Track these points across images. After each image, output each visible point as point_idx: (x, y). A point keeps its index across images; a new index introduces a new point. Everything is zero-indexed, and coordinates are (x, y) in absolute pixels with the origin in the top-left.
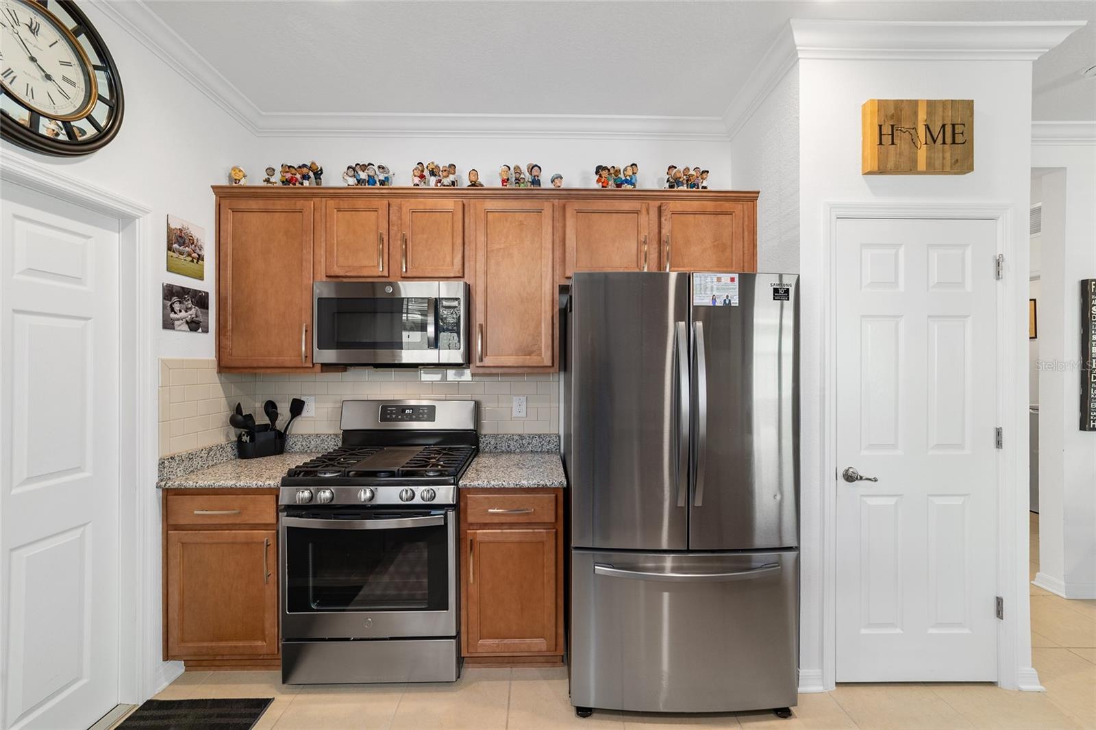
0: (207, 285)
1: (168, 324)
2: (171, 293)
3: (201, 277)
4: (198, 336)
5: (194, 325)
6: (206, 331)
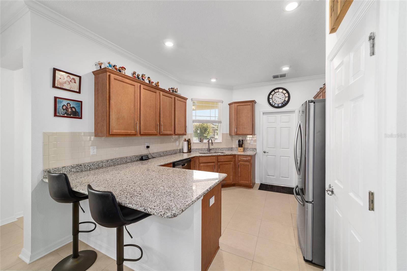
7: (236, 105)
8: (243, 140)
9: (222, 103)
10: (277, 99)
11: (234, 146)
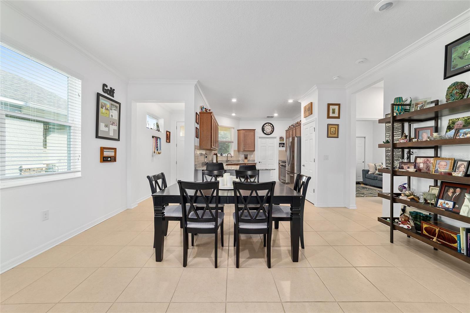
0: (285, 142)
1: (280, 147)
2: (280, 143)
3: (284, 141)
4: (283, 148)
5: (283, 147)
6: (284, 147)
7: (244, 131)
8: (247, 155)
9: (234, 129)
10: (267, 130)
11: (240, 159)
